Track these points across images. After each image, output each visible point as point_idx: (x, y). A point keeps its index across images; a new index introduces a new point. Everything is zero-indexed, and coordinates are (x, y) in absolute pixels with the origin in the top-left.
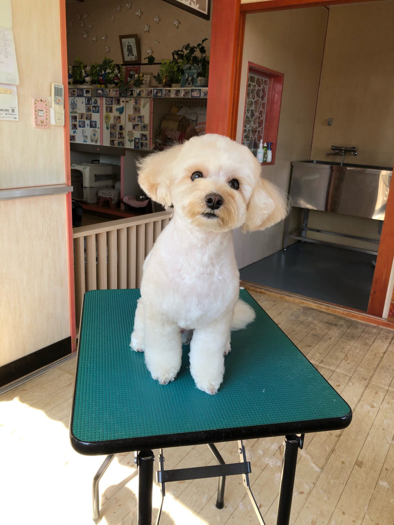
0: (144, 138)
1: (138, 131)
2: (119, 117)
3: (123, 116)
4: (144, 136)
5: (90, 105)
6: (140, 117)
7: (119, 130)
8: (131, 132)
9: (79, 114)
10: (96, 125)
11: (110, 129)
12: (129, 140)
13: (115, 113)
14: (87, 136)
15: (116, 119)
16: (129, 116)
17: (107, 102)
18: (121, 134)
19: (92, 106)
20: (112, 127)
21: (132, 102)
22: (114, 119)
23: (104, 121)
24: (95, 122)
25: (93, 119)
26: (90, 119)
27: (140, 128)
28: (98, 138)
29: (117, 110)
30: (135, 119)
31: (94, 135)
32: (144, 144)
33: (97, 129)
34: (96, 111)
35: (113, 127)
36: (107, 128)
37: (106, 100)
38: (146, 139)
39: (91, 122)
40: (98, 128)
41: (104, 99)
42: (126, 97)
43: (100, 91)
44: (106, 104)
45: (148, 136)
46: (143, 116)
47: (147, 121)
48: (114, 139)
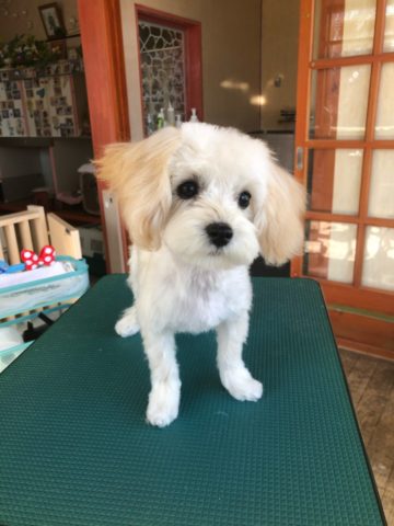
0: (70, 124)
1: (63, 115)
2: (41, 102)
3: (45, 100)
4: (69, 120)
5: (10, 91)
6: (62, 99)
7: (43, 117)
8: (56, 117)
9: (1, 102)
10: (19, 114)
11: (35, 117)
12: (55, 128)
13: (37, 98)
14: (12, 128)
15: (38, 105)
16: (52, 99)
18: (46, 121)
20: (36, 113)
21: (52, 82)
23: (27, 108)
24: (18, 111)
25: (16, 107)
26: (13, 107)
27: (64, 112)
28: (23, 128)
29: (38, 93)
30: (56, 102)
31: (20, 126)
32: (70, 130)
34: (17, 97)
36: (31, 116)
37: (25, 83)
39: (14, 111)
40: (22, 117)
41: (23, 81)
42: (44, 76)
43: (17, 73)
44: (26, 88)
45: (73, 121)
46: (65, 98)
47: (70, 102)
48: (40, 128)
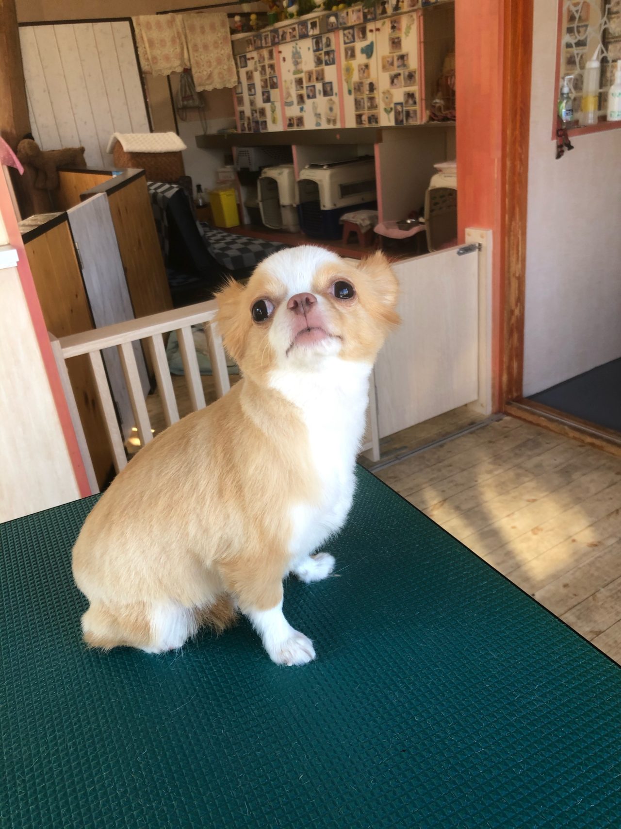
0: (411, 102)
1: (400, 87)
2: (367, 66)
3: (372, 63)
4: (410, 96)
5: (320, 52)
6: (402, 57)
7: (368, 92)
8: (388, 92)
9: (306, 72)
10: (331, 89)
11: (355, 93)
12: (386, 110)
13: (361, 59)
14: (320, 114)
15: (362, 71)
16: (383, 58)
17: (346, 38)
18: (371, 99)
19: (322, 52)
20: (357, 87)
21: (387, 29)
22: (359, 71)
23: (344, 78)
24: (329, 85)
25: (327, 79)
26: (323, 79)
27: (403, 82)
28: (336, 114)
29: (363, 51)
30: (392, 64)
31: (331, 109)
32: (411, 112)
33: (334, 98)
34: (330, 61)
35: (359, 87)
36: (350, 92)
37: (344, 35)
38: (415, 103)
39: (324, 85)
40: (336, 94)
41: (341, 33)
42: (375, 19)
43: (333, 19)
44: (345, 43)
45: (417, 96)
46: (407, 55)
47: (414, 63)
48: (361, 112)
